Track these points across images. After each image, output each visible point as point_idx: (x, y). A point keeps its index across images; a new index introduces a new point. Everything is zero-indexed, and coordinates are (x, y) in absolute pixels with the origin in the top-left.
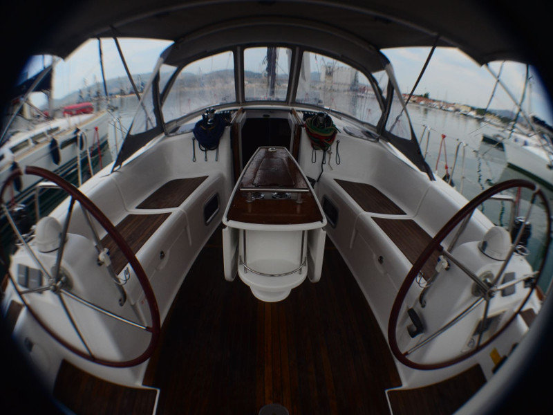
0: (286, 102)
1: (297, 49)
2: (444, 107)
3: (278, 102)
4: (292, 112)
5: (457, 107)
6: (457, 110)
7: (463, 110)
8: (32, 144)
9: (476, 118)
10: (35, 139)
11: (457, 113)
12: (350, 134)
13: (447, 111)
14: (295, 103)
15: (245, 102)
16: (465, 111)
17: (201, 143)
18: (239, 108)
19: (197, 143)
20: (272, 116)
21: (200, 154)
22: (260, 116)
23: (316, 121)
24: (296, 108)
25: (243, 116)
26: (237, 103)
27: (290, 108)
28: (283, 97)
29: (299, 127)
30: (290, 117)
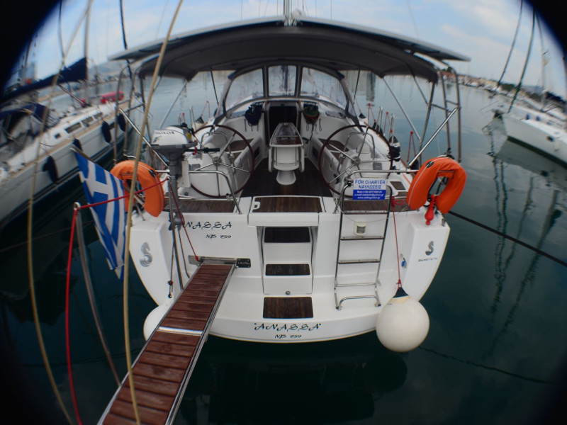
0: (295, 96)
1: (299, 67)
2: (466, 82)
3: (290, 96)
4: (298, 102)
5: (482, 81)
6: (481, 85)
7: (488, 85)
8: (83, 126)
9: (501, 94)
10: (87, 122)
11: (480, 88)
12: (328, 115)
13: (470, 86)
14: (299, 97)
15: (269, 97)
16: (489, 87)
17: (249, 122)
18: (266, 100)
19: (247, 122)
20: (286, 105)
21: (249, 128)
22: (279, 105)
23: (309, 109)
24: (300, 100)
25: (269, 105)
26: (264, 97)
27: (297, 99)
28: (293, 92)
29: (300, 113)
30: (297, 105)
